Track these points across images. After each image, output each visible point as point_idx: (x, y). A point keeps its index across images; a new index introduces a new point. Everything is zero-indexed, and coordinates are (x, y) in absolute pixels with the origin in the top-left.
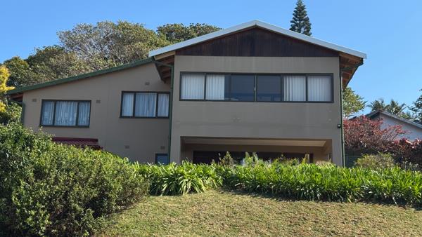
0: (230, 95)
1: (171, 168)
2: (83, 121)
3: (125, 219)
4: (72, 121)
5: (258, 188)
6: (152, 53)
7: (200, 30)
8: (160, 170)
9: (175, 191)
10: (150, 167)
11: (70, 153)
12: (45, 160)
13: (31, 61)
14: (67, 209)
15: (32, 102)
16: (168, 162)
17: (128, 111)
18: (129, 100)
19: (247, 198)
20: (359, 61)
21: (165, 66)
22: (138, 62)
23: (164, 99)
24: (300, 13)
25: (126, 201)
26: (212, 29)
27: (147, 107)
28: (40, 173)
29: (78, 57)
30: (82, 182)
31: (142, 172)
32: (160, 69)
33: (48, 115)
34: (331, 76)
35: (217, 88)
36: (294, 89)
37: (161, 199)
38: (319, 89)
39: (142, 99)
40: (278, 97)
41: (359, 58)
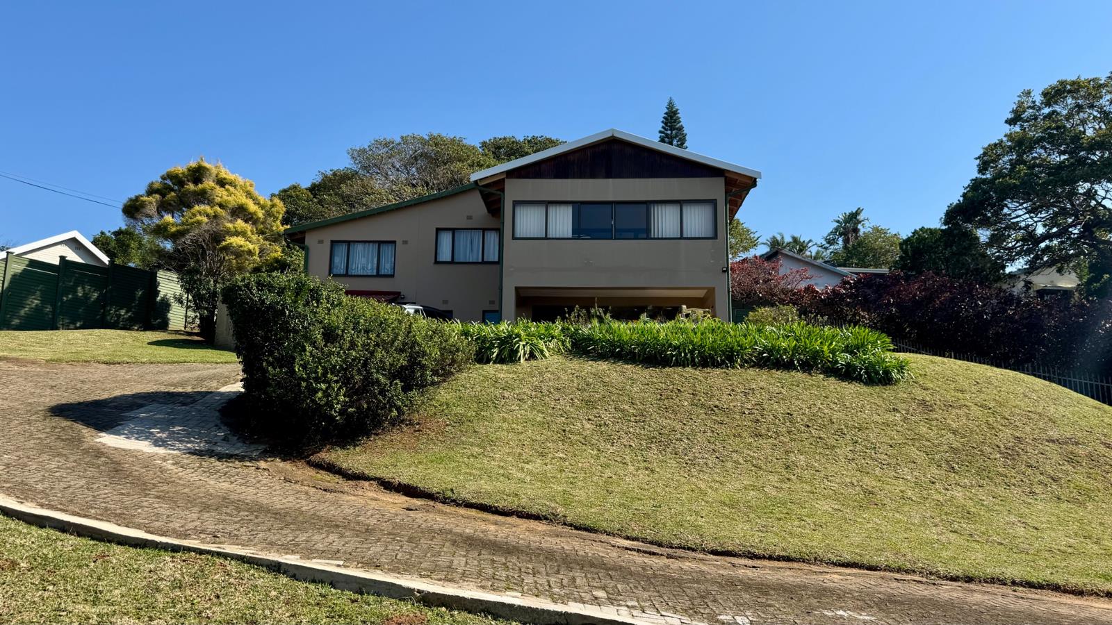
0: (580, 231)
1: (504, 327)
2: (386, 268)
3: (444, 394)
4: (370, 269)
5: (617, 353)
6: (475, 177)
7: (537, 144)
8: (488, 330)
9: (509, 356)
10: (475, 327)
11: (369, 309)
12: (337, 318)
13: (314, 189)
14: (368, 381)
15: (318, 243)
16: (498, 321)
17: (445, 255)
18: (446, 239)
19: (603, 366)
20: (752, 182)
21: (492, 194)
22: (458, 189)
23: (492, 238)
24: (671, 120)
25: (445, 371)
26: (553, 143)
27: (469, 249)
28: (330, 335)
29: (377, 184)
30: (386, 346)
31: (466, 334)
32: (486, 197)
33: (339, 261)
34: (713, 202)
35: (562, 221)
36: (665, 221)
37: (491, 368)
38: (697, 221)
39: (462, 238)
40: (643, 232)
41: (751, 178)
